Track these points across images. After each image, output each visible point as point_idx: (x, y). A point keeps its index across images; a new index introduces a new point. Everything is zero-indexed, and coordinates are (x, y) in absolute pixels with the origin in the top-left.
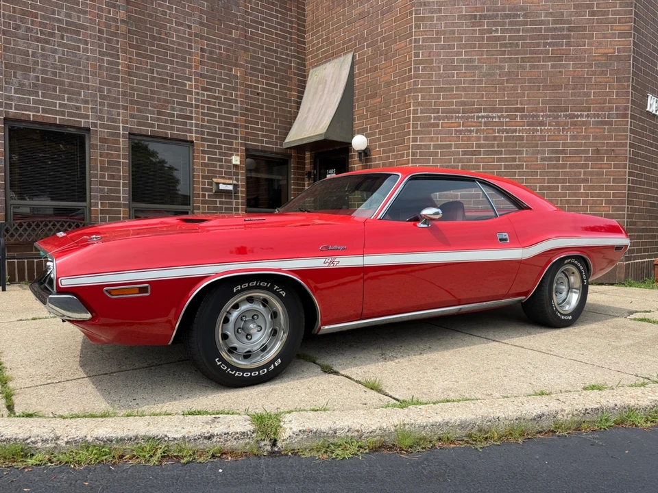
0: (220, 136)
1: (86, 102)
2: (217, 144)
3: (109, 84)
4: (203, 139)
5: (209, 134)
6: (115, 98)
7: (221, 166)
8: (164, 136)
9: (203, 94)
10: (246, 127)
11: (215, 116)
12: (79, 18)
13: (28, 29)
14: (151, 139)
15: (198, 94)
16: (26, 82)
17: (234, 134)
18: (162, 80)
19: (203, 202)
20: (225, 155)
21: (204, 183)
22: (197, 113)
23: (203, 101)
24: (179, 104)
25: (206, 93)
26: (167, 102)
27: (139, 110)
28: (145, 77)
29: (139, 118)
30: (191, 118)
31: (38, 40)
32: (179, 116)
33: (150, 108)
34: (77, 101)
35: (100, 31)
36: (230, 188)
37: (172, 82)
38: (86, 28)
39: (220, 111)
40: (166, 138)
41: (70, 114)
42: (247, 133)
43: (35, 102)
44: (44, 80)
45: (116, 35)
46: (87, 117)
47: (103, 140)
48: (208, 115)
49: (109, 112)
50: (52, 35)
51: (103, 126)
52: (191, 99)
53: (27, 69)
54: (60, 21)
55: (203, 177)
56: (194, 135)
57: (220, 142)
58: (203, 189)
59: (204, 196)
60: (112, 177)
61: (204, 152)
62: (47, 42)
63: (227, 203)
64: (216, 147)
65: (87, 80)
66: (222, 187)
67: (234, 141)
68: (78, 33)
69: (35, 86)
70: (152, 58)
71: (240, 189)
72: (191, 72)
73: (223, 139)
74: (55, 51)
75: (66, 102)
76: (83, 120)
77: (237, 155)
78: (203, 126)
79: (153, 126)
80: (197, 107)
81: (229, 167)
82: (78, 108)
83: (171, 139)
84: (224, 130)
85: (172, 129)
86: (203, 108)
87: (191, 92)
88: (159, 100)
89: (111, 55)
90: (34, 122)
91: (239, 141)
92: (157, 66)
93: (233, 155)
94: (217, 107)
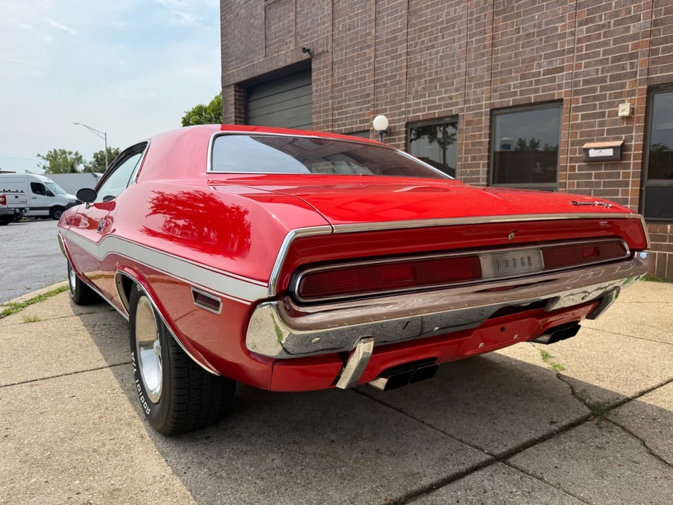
0: (603, 80)
1: (457, 90)
2: (598, 93)
3: (476, 64)
4: (577, 93)
5: (586, 82)
6: (481, 76)
7: (602, 124)
8: (526, 102)
9: (581, 31)
10: (655, 52)
11: (597, 54)
12: (455, 10)
13: (423, 42)
14: (514, 110)
15: (573, 34)
16: (419, 88)
17: (628, 70)
18: (528, 36)
19: (571, 177)
20: (611, 105)
21: (574, 152)
22: (571, 59)
23: (580, 41)
24: (547, 56)
25: (584, 27)
26: (532, 59)
27: (503, 81)
28: (510, 41)
29: (501, 90)
30: (561, 69)
31: (427, 48)
32: (548, 72)
33: (513, 75)
34: (451, 91)
35: (471, 14)
36: (610, 153)
37: (539, 34)
38: (460, 17)
39: (606, 43)
40: (530, 104)
41: (446, 106)
42: (654, 62)
43: (425, 103)
44: (431, 81)
45: (483, 9)
46: (457, 104)
47: (469, 123)
48: (587, 56)
49: (475, 92)
50: (436, 38)
51: (469, 109)
52: (563, 45)
53: (420, 77)
54: (442, 23)
55: (573, 143)
56: (563, 90)
57: (602, 89)
58: (572, 160)
59: (573, 168)
60: (474, 158)
61: (577, 109)
62: (433, 47)
63: (608, 175)
64: (595, 98)
65: (459, 68)
66: (593, 153)
67: (628, 81)
68: (453, 26)
69: (424, 88)
70: (518, 15)
71: (632, 152)
72: (564, 9)
73: (608, 83)
74: (437, 53)
75: (443, 96)
76: (454, 108)
77: (630, 101)
78: (577, 75)
79: (515, 94)
80: (571, 51)
81: (615, 122)
82: (451, 98)
83: (536, 104)
84: (609, 70)
85: (536, 91)
86: (580, 49)
87: (563, 36)
88: (524, 61)
89: (479, 33)
90: (423, 121)
91: (638, 77)
92: (523, 22)
93: (623, 102)
94: (602, 39)
